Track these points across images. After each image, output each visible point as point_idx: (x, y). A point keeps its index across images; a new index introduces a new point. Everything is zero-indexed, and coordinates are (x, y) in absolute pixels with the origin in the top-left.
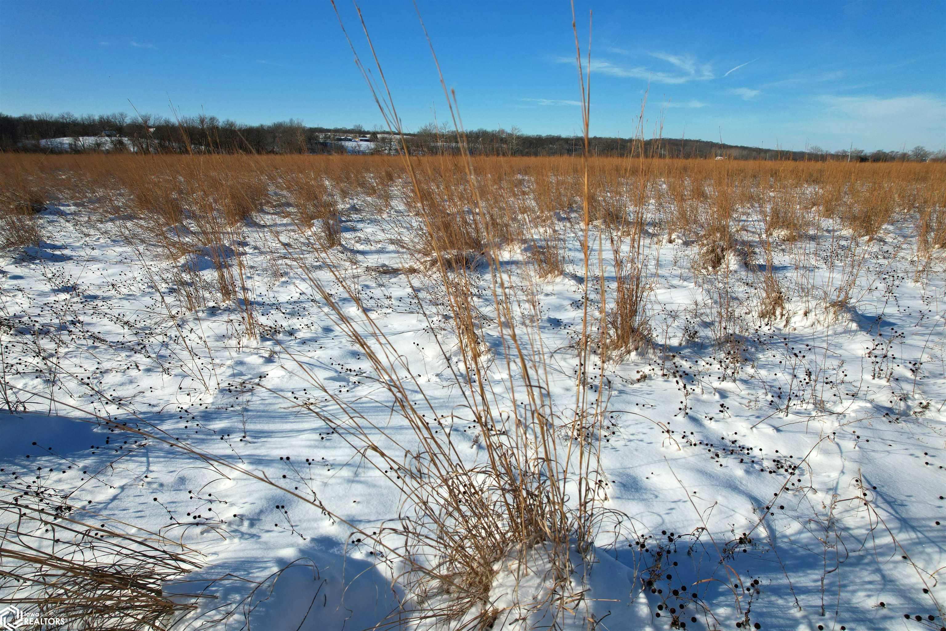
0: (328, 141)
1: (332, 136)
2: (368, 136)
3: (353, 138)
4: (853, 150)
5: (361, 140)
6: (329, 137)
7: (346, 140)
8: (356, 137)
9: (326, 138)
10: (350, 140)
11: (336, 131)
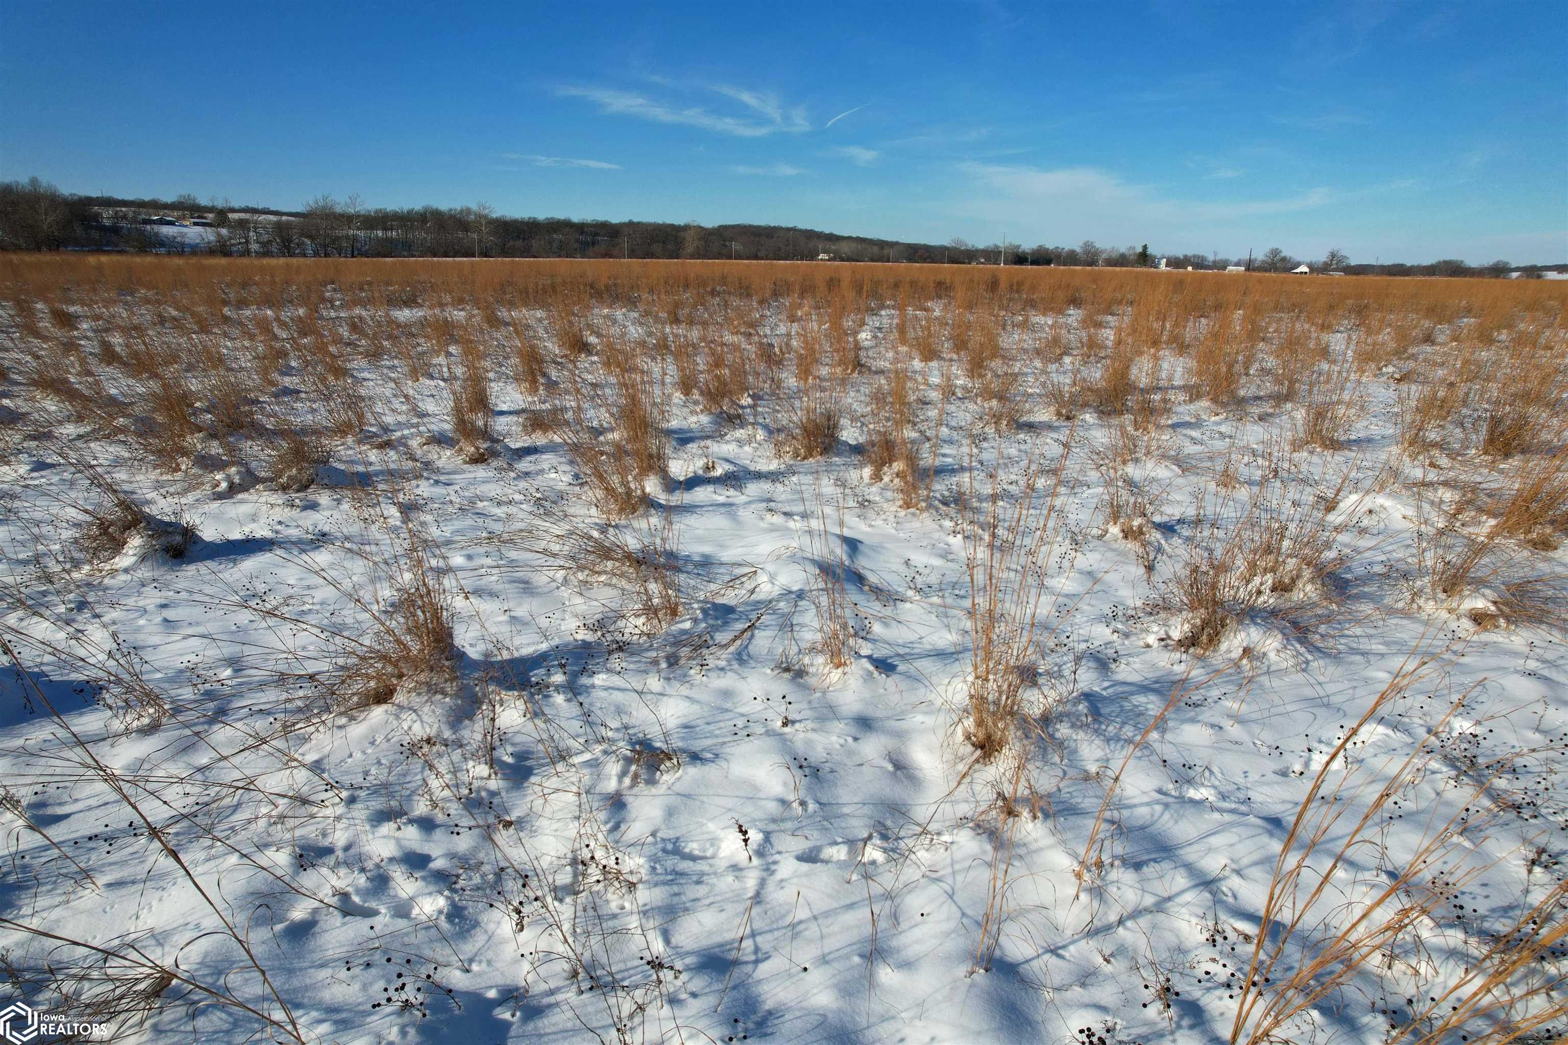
0: (123, 224)
1: (131, 215)
2: (211, 215)
3: (178, 219)
4: (1007, 244)
5: (195, 224)
6: (125, 217)
7: (162, 222)
8: (184, 218)
9: (116, 216)
10: (171, 223)
11: (141, 204)
